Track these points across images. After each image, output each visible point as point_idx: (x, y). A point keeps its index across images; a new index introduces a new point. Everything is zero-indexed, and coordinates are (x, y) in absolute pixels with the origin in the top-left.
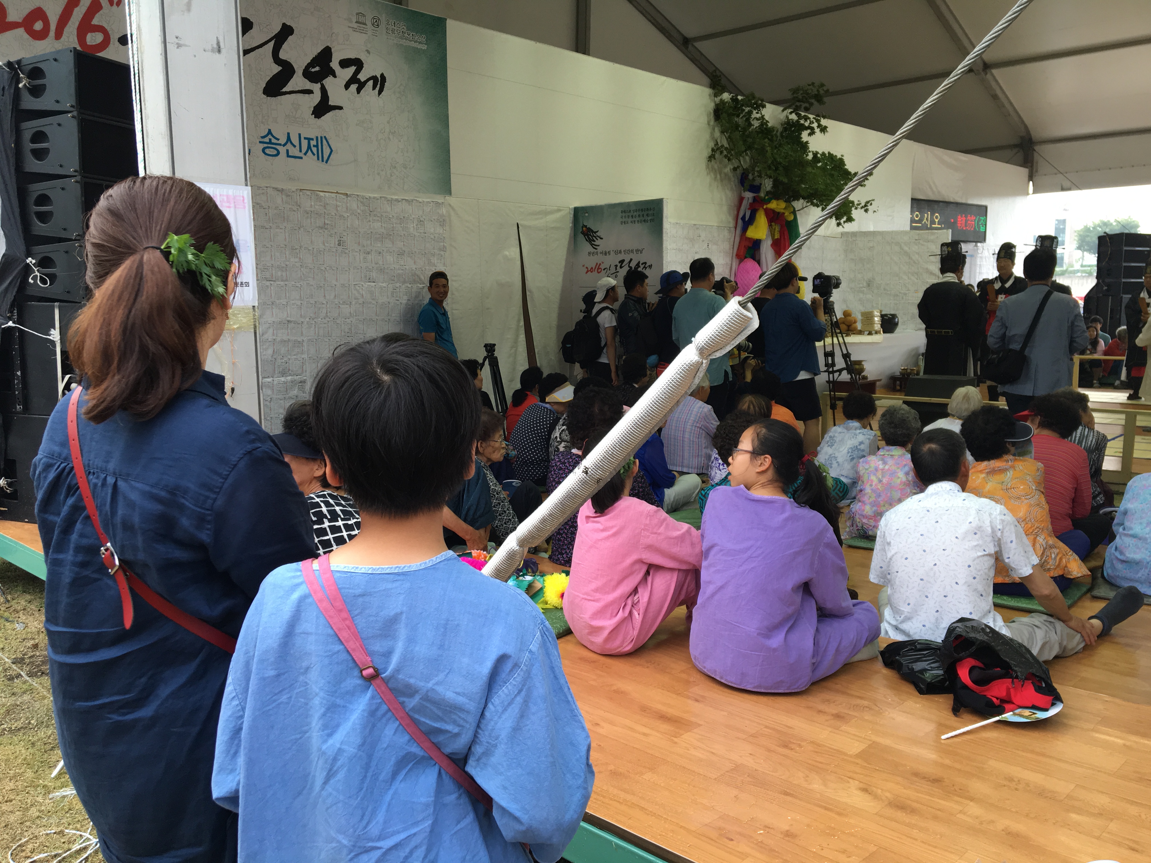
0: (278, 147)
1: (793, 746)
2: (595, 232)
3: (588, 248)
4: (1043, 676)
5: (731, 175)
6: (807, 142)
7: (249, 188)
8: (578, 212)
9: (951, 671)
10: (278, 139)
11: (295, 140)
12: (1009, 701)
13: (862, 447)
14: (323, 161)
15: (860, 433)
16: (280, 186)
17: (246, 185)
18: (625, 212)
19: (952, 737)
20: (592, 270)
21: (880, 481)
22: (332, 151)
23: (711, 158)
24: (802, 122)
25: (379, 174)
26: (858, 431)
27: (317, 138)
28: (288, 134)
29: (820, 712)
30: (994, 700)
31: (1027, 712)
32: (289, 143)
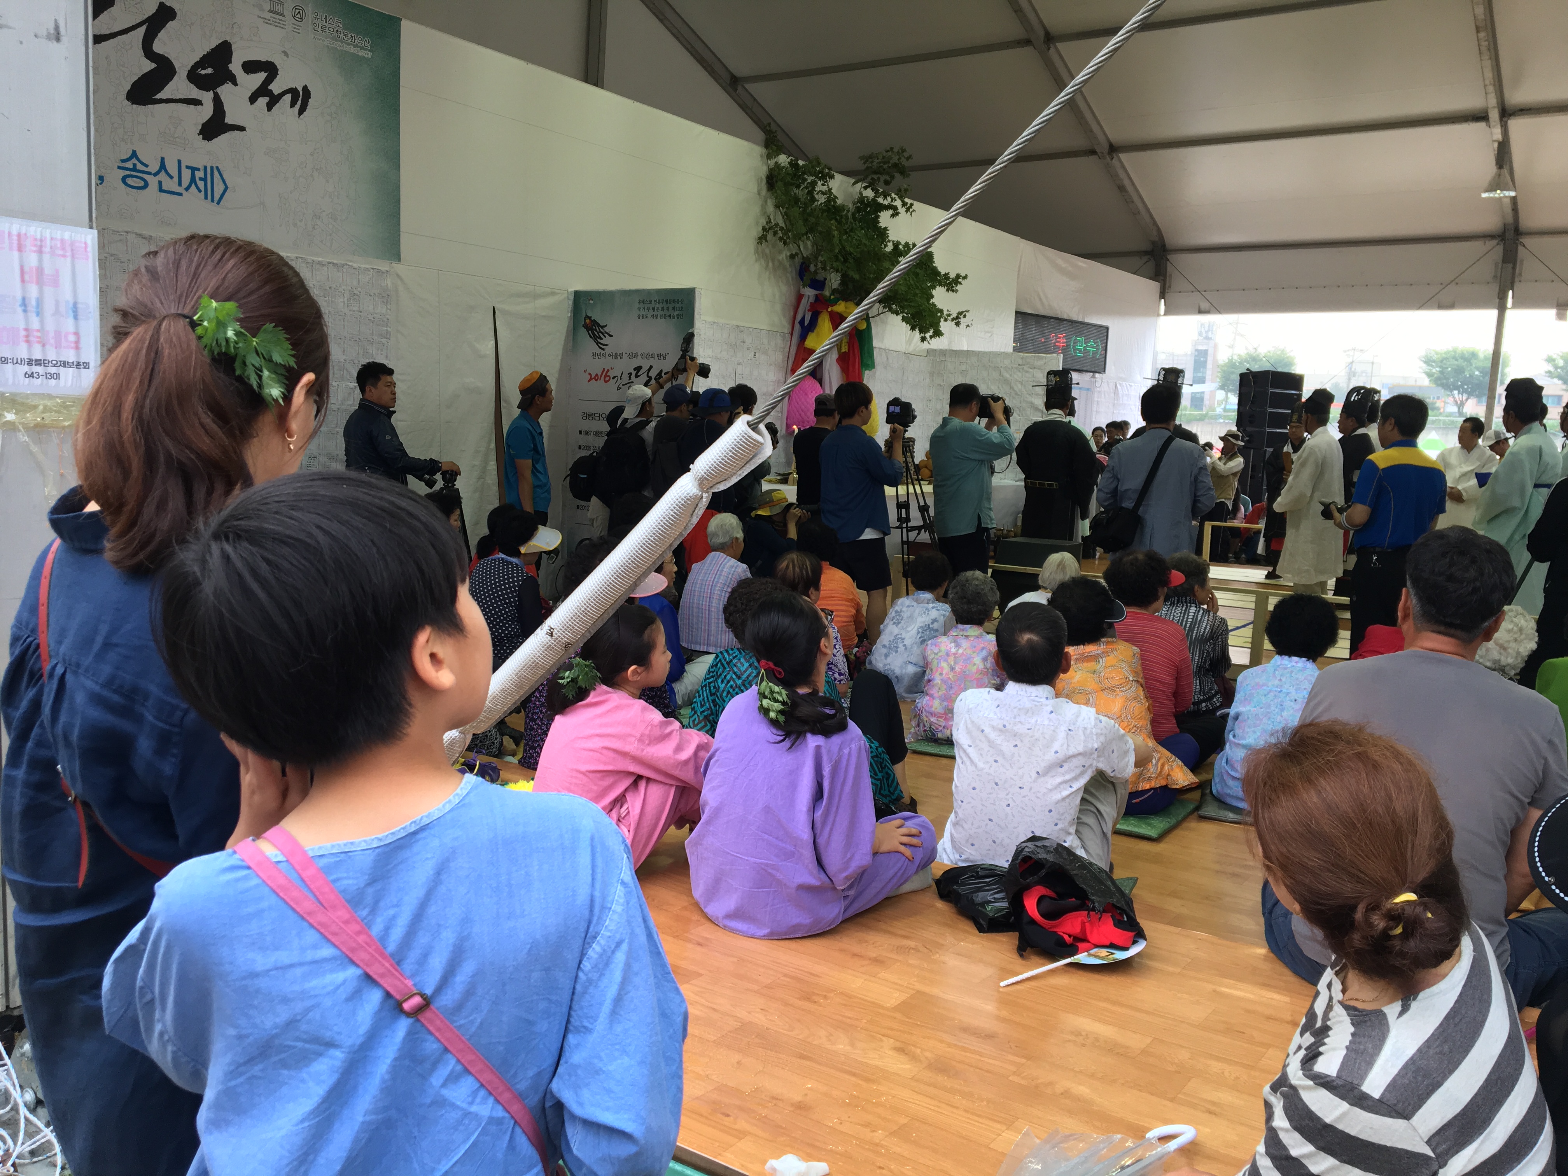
0: (146, 176)
1: (816, 998)
2: (603, 327)
3: (590, 346)
4: (1125, 908)
5: (787, 264)
6: (886, 229)
7: (95, 232)
8: (580, 299)
9: (1017, 902)
10: (147, 166)
11: (172, 169)
12: (1085, 940)
13: (936, 626)
14: (213, 201)
15: (933, 608)
16: (145, 233)
17: (91, 228)
18: (643, 302)
19: (1013, 984)
20: (596, 378)
21: (952, 669)
22: (226, 188)
23: (762, 239)
24: (880, 200)
25: (295, 225)
26: (931, 605)
27: (205, 168)
28: (163, 159)
29: (855, 955)
30: (1066, 937)
31: (1103, 952)
32: (163, 173)
